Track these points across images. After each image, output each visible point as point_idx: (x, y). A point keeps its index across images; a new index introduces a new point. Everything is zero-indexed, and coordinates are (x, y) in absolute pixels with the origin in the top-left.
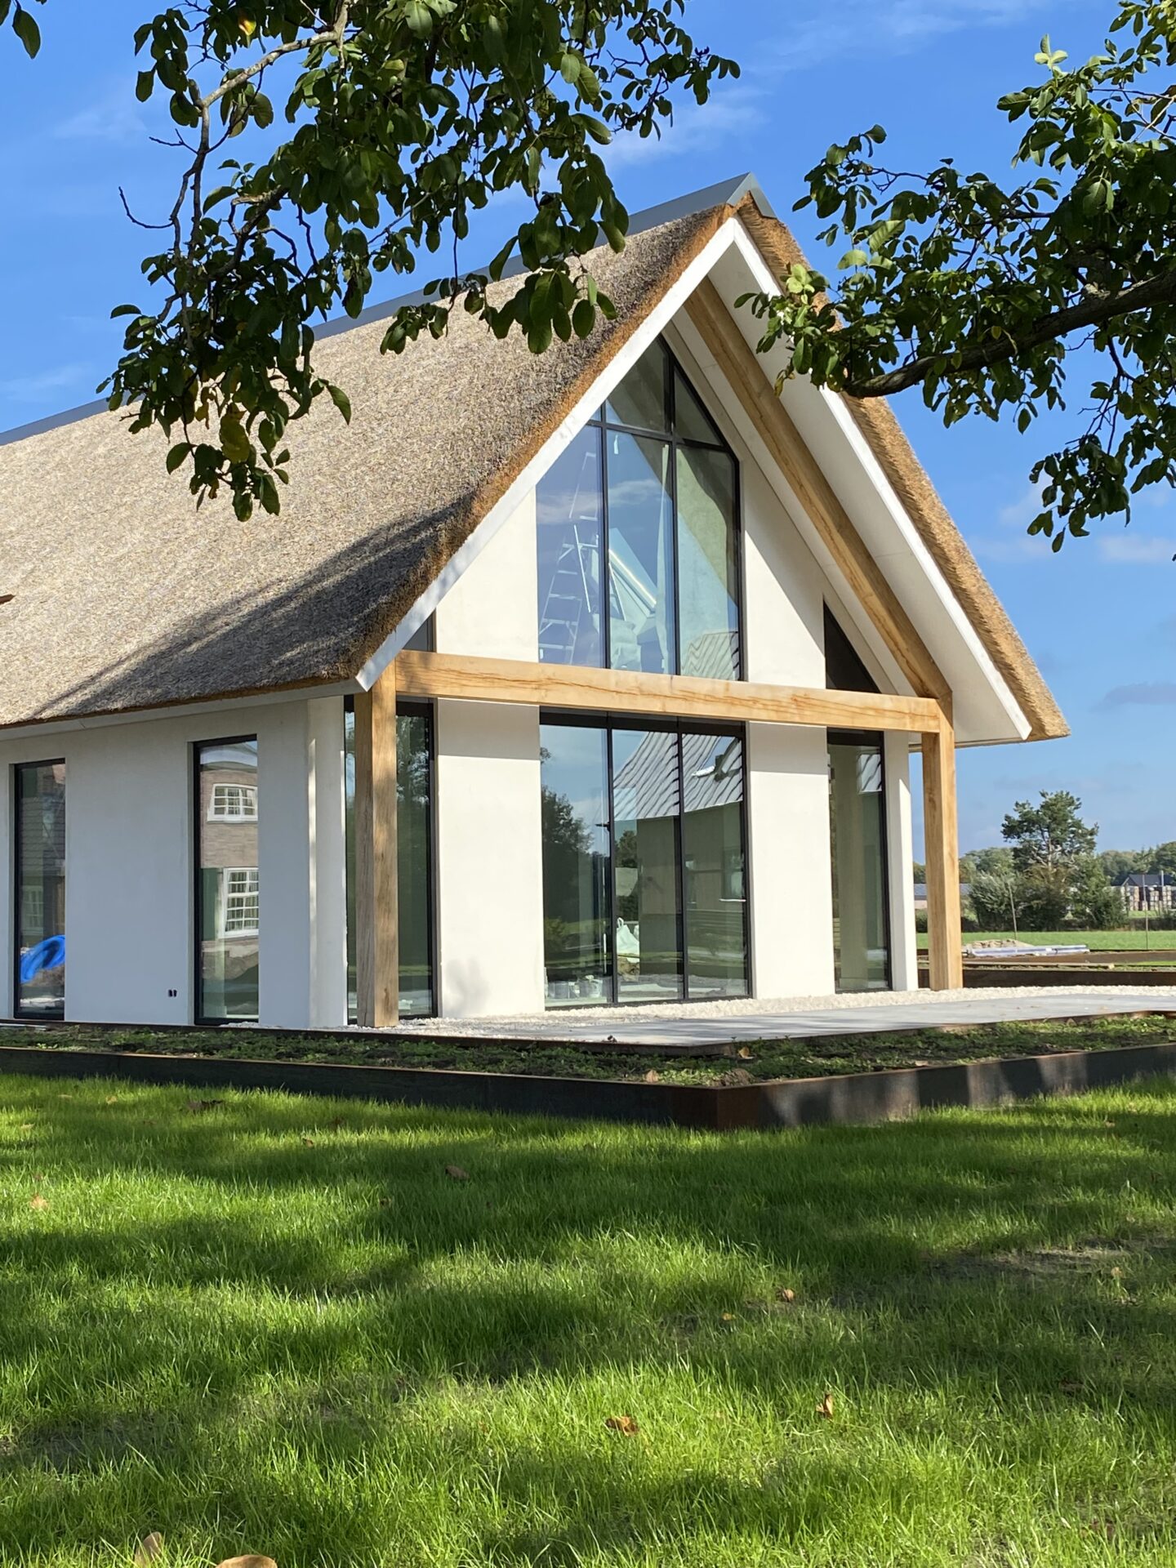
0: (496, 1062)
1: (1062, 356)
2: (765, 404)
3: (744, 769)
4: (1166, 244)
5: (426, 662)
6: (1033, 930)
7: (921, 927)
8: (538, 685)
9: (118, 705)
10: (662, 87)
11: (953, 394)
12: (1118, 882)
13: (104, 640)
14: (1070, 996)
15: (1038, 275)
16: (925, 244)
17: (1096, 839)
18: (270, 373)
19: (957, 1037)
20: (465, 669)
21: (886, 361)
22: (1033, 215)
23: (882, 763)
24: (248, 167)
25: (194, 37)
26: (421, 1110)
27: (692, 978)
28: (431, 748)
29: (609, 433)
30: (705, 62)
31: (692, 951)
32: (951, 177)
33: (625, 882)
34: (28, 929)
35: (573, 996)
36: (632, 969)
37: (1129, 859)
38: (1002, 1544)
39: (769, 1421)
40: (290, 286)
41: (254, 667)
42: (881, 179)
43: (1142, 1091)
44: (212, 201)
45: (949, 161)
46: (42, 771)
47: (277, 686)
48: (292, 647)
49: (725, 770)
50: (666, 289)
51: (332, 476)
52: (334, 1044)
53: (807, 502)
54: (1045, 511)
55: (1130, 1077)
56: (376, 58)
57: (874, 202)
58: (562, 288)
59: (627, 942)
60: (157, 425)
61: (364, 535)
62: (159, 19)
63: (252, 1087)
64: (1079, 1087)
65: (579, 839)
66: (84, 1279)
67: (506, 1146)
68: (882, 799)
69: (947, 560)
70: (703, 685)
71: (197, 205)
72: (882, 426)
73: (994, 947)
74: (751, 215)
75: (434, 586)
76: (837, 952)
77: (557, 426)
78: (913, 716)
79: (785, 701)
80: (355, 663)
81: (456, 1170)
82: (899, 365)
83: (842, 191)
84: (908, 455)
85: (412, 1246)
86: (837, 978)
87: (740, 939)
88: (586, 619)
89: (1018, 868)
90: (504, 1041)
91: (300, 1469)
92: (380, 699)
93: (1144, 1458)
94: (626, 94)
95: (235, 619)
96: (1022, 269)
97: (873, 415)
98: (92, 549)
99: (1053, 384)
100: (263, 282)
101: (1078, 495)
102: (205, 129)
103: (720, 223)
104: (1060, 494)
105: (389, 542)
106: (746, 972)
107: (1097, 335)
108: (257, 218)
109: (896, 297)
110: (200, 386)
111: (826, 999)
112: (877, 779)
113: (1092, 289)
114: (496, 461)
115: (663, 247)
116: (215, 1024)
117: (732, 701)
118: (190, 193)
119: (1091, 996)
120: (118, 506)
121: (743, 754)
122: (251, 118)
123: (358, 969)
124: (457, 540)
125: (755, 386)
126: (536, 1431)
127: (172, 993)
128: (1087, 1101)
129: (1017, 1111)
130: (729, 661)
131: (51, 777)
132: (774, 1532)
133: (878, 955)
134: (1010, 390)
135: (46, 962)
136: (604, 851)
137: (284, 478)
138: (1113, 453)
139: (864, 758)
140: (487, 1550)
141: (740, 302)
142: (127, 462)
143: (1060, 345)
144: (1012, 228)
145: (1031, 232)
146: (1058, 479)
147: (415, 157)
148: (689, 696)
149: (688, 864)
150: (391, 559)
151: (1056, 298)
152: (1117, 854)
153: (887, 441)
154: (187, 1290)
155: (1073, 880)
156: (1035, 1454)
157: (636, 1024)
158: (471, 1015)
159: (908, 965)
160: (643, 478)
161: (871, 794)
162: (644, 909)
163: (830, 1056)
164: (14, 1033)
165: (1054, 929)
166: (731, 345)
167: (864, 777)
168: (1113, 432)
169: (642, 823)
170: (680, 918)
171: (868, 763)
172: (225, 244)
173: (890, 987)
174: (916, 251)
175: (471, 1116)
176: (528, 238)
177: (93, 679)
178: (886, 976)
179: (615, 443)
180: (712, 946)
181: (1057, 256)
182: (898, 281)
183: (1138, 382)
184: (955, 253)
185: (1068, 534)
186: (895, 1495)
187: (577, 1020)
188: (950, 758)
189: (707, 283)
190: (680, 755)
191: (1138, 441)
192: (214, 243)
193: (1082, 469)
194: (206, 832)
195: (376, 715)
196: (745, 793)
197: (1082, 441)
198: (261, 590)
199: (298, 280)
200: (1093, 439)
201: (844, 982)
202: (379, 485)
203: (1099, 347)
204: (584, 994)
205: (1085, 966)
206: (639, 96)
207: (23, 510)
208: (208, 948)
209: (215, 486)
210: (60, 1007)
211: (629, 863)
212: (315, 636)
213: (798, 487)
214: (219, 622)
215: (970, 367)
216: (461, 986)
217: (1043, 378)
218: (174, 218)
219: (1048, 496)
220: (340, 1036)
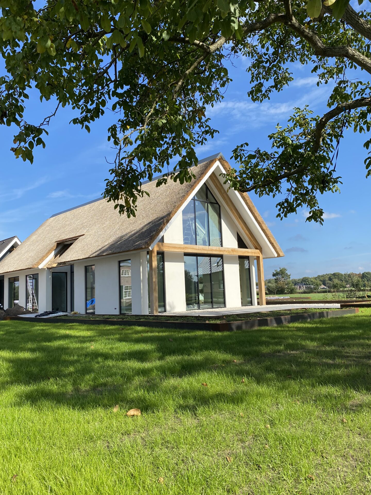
0: (177, 320)
1: (281, 184)
2: (224, 195)
3: (223, 264)
4: (300, 162)
5: (162, 245)
6: (279, 294)
7: (258, 294)
8: (183, 248)
9: (105, 254)
10: (205, 136)
11: (260, 191)
12: (295, 285)
13: (102, 242)
14: (287, 306)
15: (276, 169)
16: (254, 164)
17: (290, 276)
18: (133, 190)
19: (265, 313)
20: (170, 246)
21: (248, 185)
22: (274, 158)
23: (249, 262)
24: (128, 152)
25: (118, 129)
26: (164, 329)
27: (214, 304)
28: (164, 262)
29: (196, 201)
30: (212, 131)
31: (214, 299)
32: (259, 151)
33: (201, 286)
34: (88, 298)
35: (191, 308)
36: (202, 303)
37: (297, 281)
38: (277, 405)
39: (232, 383)
40: (137, 174)
41: (130, 246)
42: (246, 152)
43: (301, 323)
44: (122, 159)
45: (258, 148)
46: (90, 267)
47: (134, 250)
48: (137, 242)
49: (219, 264)
50: (206, 174)
51: (144, 210)
52: (146, 317)
53: (233, 213)
54: (279, 213)
55: (299, 320)
56: (152, 132)
57: (245, 156)
58: (186, 173)
59: (201, 298)
60: (112, 201)
61: (150, 221)
62: (112, 126)
63: (131, 326)
64: (289, 322)
65: (191, 278)
66: (101, 361)
67: (180, 335)
68: (249, 270)
69: (260, 223)
70: (214, 248)
71: (119, 159)
72: (247, 198)
73: (272, 297)
74: (221, 160)
75: (164, 230)
76: (242, 299)
77: (186, 200)
78: (255, 253)
79: (230, 251)
80: (149, 245)
81: (171, 340)
82: (250, 186)
83: (239, 154)
84: (252, 204)
85: (163, 353)
86: (242, 304)
87: (223, 297)
88: (192, 236)
89: (276, 282)
90: (179, 316)
91: (144, 393)
92: (154, 252)
93: (304, 389)
94: (198, 137)
95: (126, 237)
96: (272, 167)
97: (245, 197)
98: (99, 225)
99: (279, 189)
100: (132, 174)
101: (285, 210)
102: (120, 146)
103: (215, 162)
104: (282, 210)
105: (155, 222)
106: (224, 303)
107: (287, 180)
108: (130, 162)
109: (249, 174)
110: (120, 194)
111: (240, 308)
112: (248, 266)
113: (286, 171)
114: (174, 206)
115: (205, 166)
116: (124, 314)
117: (220, 251)
118: (118, 157)
119: (290, 306)
120: (104, 217)
121: (223, 261)
122: (129, 144)
123: (150, 304)
124: (168, 221)
125: (223, 192)
126: (188, 386)
127: (115, 309)
128: (291, 325)
129: (277, 327)
130: (219, 244)
131: (92, 268)
132: (234, 403)
133: (250, 299)
134: (271, 190)
135: (92, 303)
136: (196, 281)
137: (136, 210)
138: (291, 202)
139: (246, 261)
140: (180, 407)
141: (220, 175)
142: (106, 209)
143: (280, 182)
144: (270, 160)
145: (274, 161)
146: (281, 207)
147: (159, 150)
148: (212, 250)
149: (213, 283)
150: (155, 225)
151: (279, 173)
152: (294, 280)
153: (248, 201)
154: (121, 362)
155: (286, 284)
156: (283, 388)
157: (204, 312)
158: (172, 312)
159: (255, 301)
160: (202, 210)
161: (247, 269)
162: (204, 291)
163: (241, 318)
164: (86, 316)
165: (283, 294)
166: (218, 184)
167: (246, 265)
168: (291, 198)
169: (204, 275)
170: (211, 293)
171: (246, 262)
172: (125, 167)
173: (252, 305)
174: (253, 165)
175: (173, 330)
176: (180, 163)
177: (100, 250)
178: (251, 303)
179: (197, 203)
180: (218, 298)
181: (279, 165)
182: (249, 171)
183: (295, 188)
184: (260, 165)
185: (284, 217)
186: (257, 396)
187: (192, 312)
188: (262, 261)
189: (213, 173)
190: (210, 262)
191: (296, 199)
192: (122, 167)
193: (286, 205)
194: (121, 279)
195: (153, 255)
196: (223, 268)
197: (285, 199)
198: (131, 232)
199: (138, 173)
200: (287, 199)
201: (243, 304)
202: (153, 212)
203: (288, 182)
204: (193, 307)
205: (289, 300)
206: (200, 138)
207: (86, 218)
208: (122, 301)
209: (123, 212)
210: (94, 312)
211: (201, 283)
212: (141, 240)
213: (231, 210)
214: (123, 238)
215: (264, 186)
216: (170, 306)
217: (277, 188)
218: (115, 162)
219: (280, 210)
220: (147, 316)
